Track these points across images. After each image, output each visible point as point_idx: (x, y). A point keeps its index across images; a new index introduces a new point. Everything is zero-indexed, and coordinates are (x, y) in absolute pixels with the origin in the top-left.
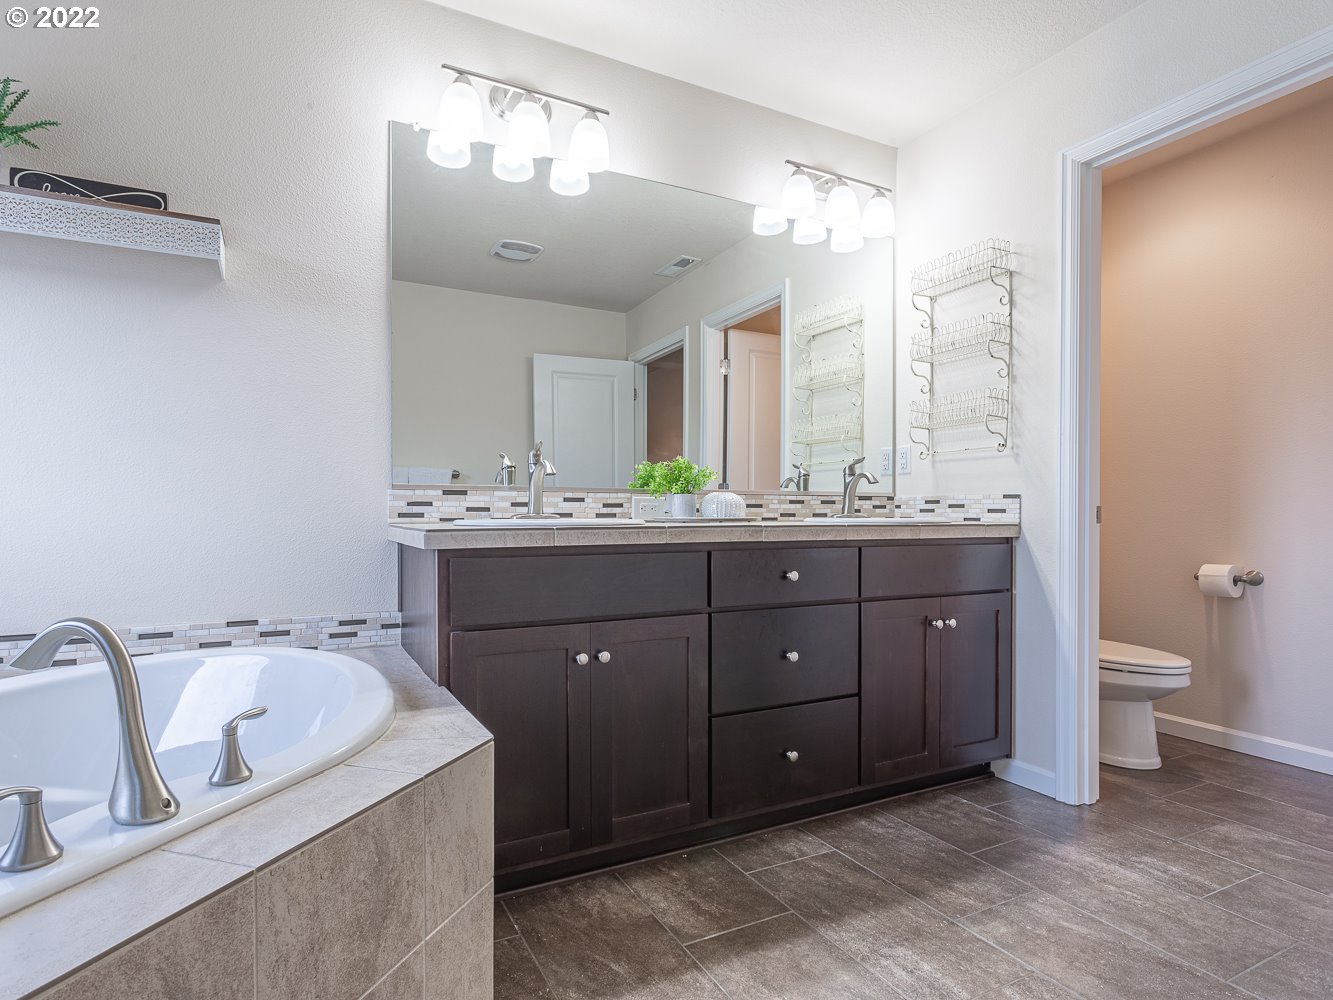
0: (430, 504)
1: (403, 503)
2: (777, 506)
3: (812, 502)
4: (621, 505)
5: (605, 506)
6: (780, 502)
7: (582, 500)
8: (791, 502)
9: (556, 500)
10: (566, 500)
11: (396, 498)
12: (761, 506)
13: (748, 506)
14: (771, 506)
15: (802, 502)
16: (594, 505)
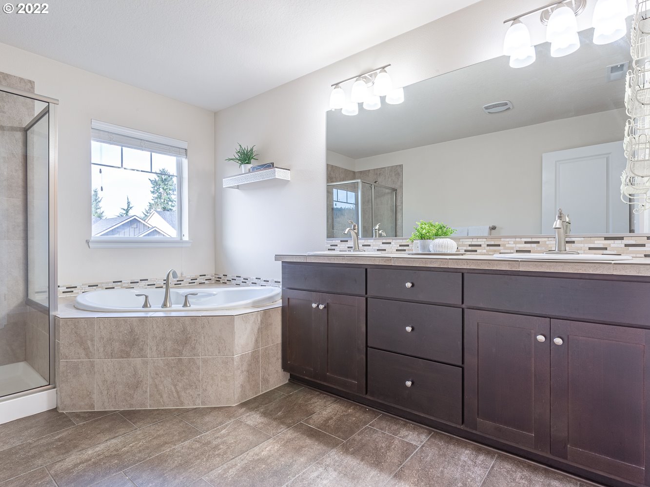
0: (337, 246)
1: (330, 245)
2: (514, 245)
3: (547, 243)
4: (408, 246)
5: (400, 246)
6: (515, 243)
7: (390, 243)
8: (526, 243)
9: (379, 243)
10: (383, 243)
11: (328, 244)
12: (499, 245)
13: (488, 245)
14: (507, 245)
15: (538, 242)
16: (395, 245)
